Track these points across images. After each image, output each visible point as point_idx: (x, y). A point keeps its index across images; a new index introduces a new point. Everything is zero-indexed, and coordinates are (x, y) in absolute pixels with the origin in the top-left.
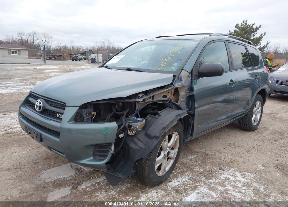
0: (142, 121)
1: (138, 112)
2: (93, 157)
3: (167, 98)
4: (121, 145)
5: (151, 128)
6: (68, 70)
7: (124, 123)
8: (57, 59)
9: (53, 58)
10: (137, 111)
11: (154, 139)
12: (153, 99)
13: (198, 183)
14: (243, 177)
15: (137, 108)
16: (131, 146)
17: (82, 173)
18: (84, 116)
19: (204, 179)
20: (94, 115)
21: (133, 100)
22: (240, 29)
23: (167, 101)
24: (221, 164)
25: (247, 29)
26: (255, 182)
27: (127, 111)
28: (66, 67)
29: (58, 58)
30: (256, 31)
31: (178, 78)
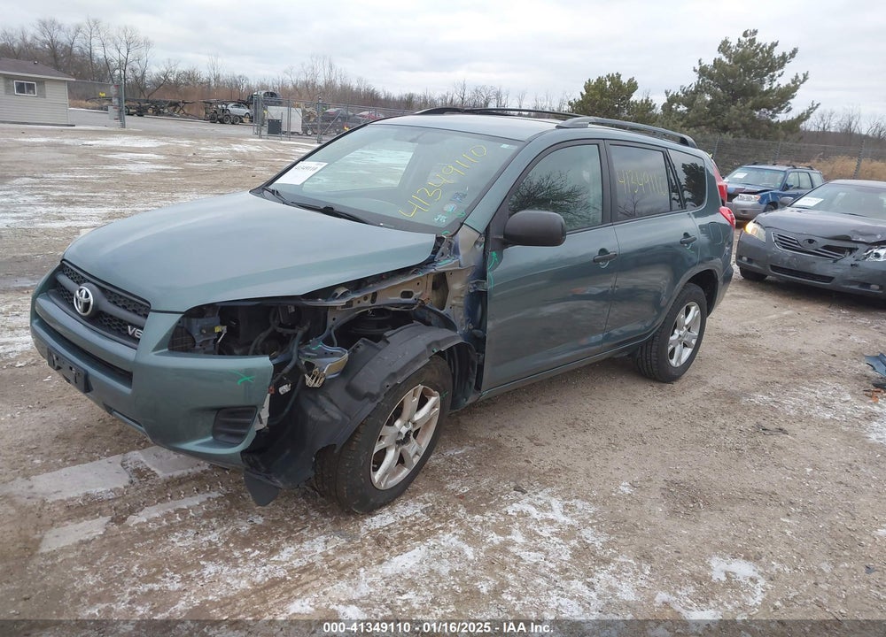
0: (341, 355)
1: (332, 331)
2: (213, 435)
3: (413, 298)
4: (287, 410)
5: (362, 374)
6: (192, 155)
7: (295, 357)
8: (163, 114)
9: (150, 111)
10: (331, 329)
11: (367, 400)
12: (373, 301)
13: (441, 523)
14: (567, 511)
15: (330, 322)
16: (310, 413)
17: (149, 482)
18: (196, 334)
19: (462, 511)
20: (220, 334)
21: (320, 302)
22: (733, 56)
23: (413, 305)
24: (526, 474)
25: (753, 57)
26: (591, 525)
27: (306, 328)
28: (185, 143)
29: (166, 111)
30: (781, 66)
31: (450, 247)
